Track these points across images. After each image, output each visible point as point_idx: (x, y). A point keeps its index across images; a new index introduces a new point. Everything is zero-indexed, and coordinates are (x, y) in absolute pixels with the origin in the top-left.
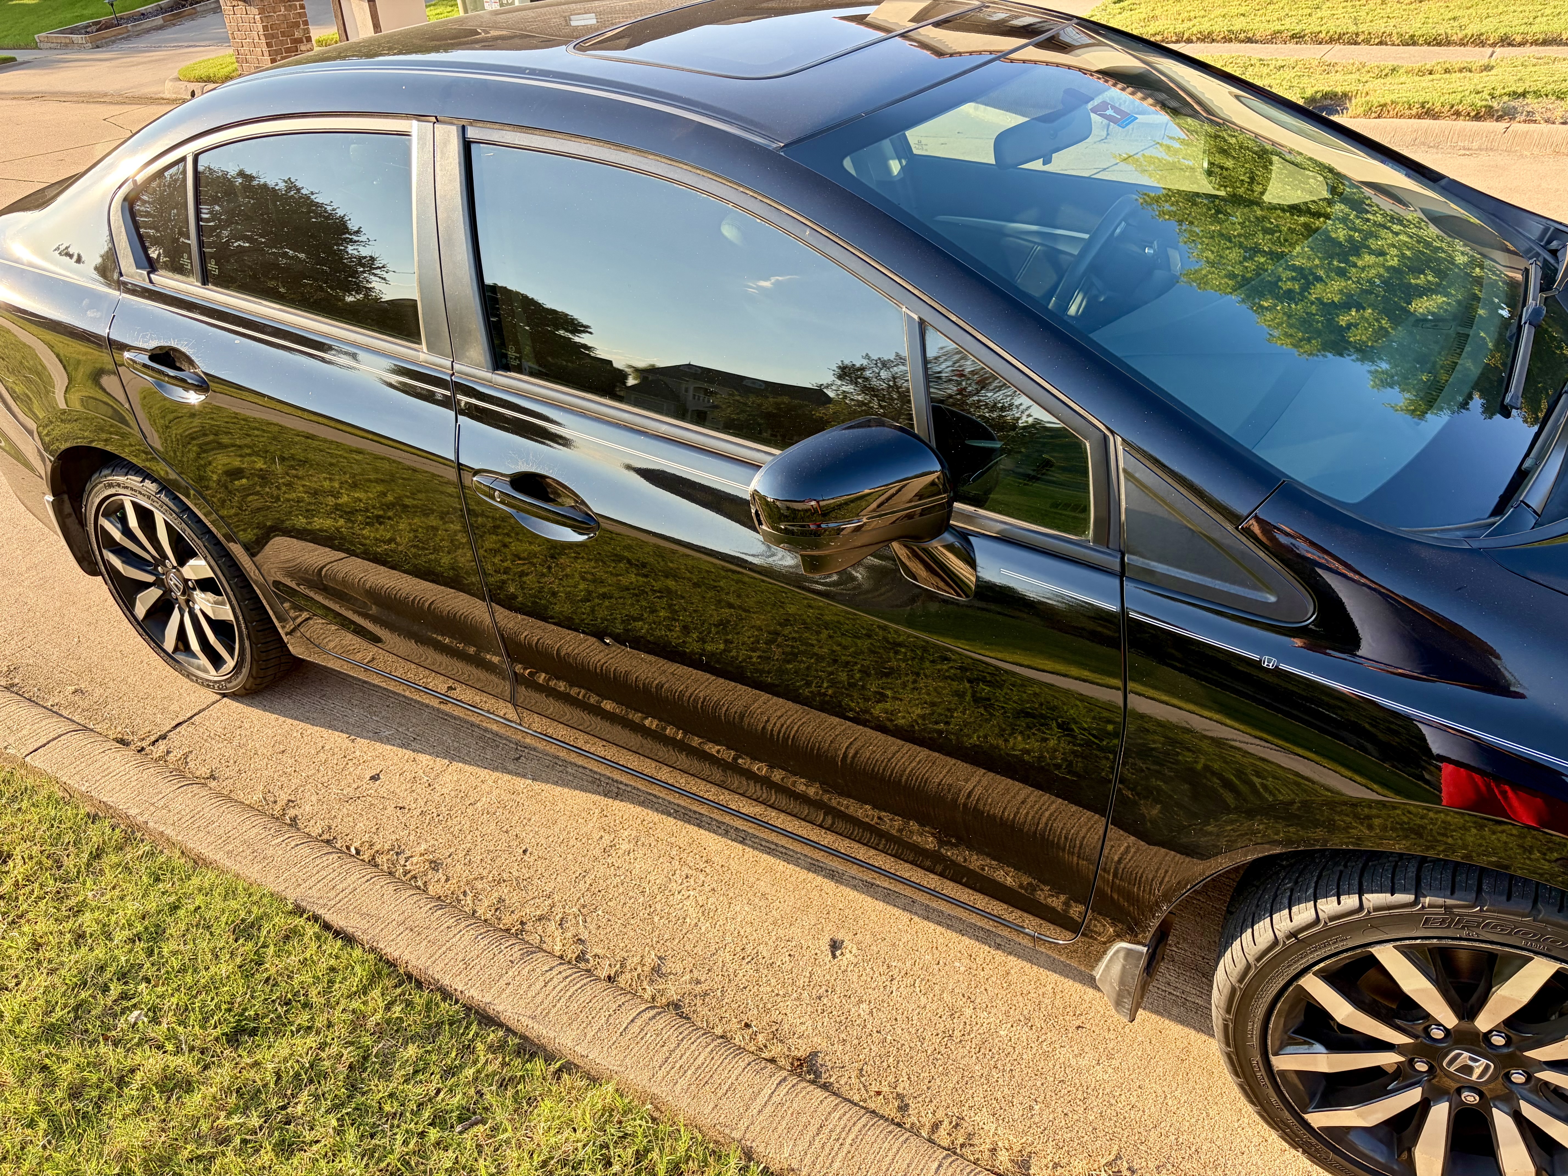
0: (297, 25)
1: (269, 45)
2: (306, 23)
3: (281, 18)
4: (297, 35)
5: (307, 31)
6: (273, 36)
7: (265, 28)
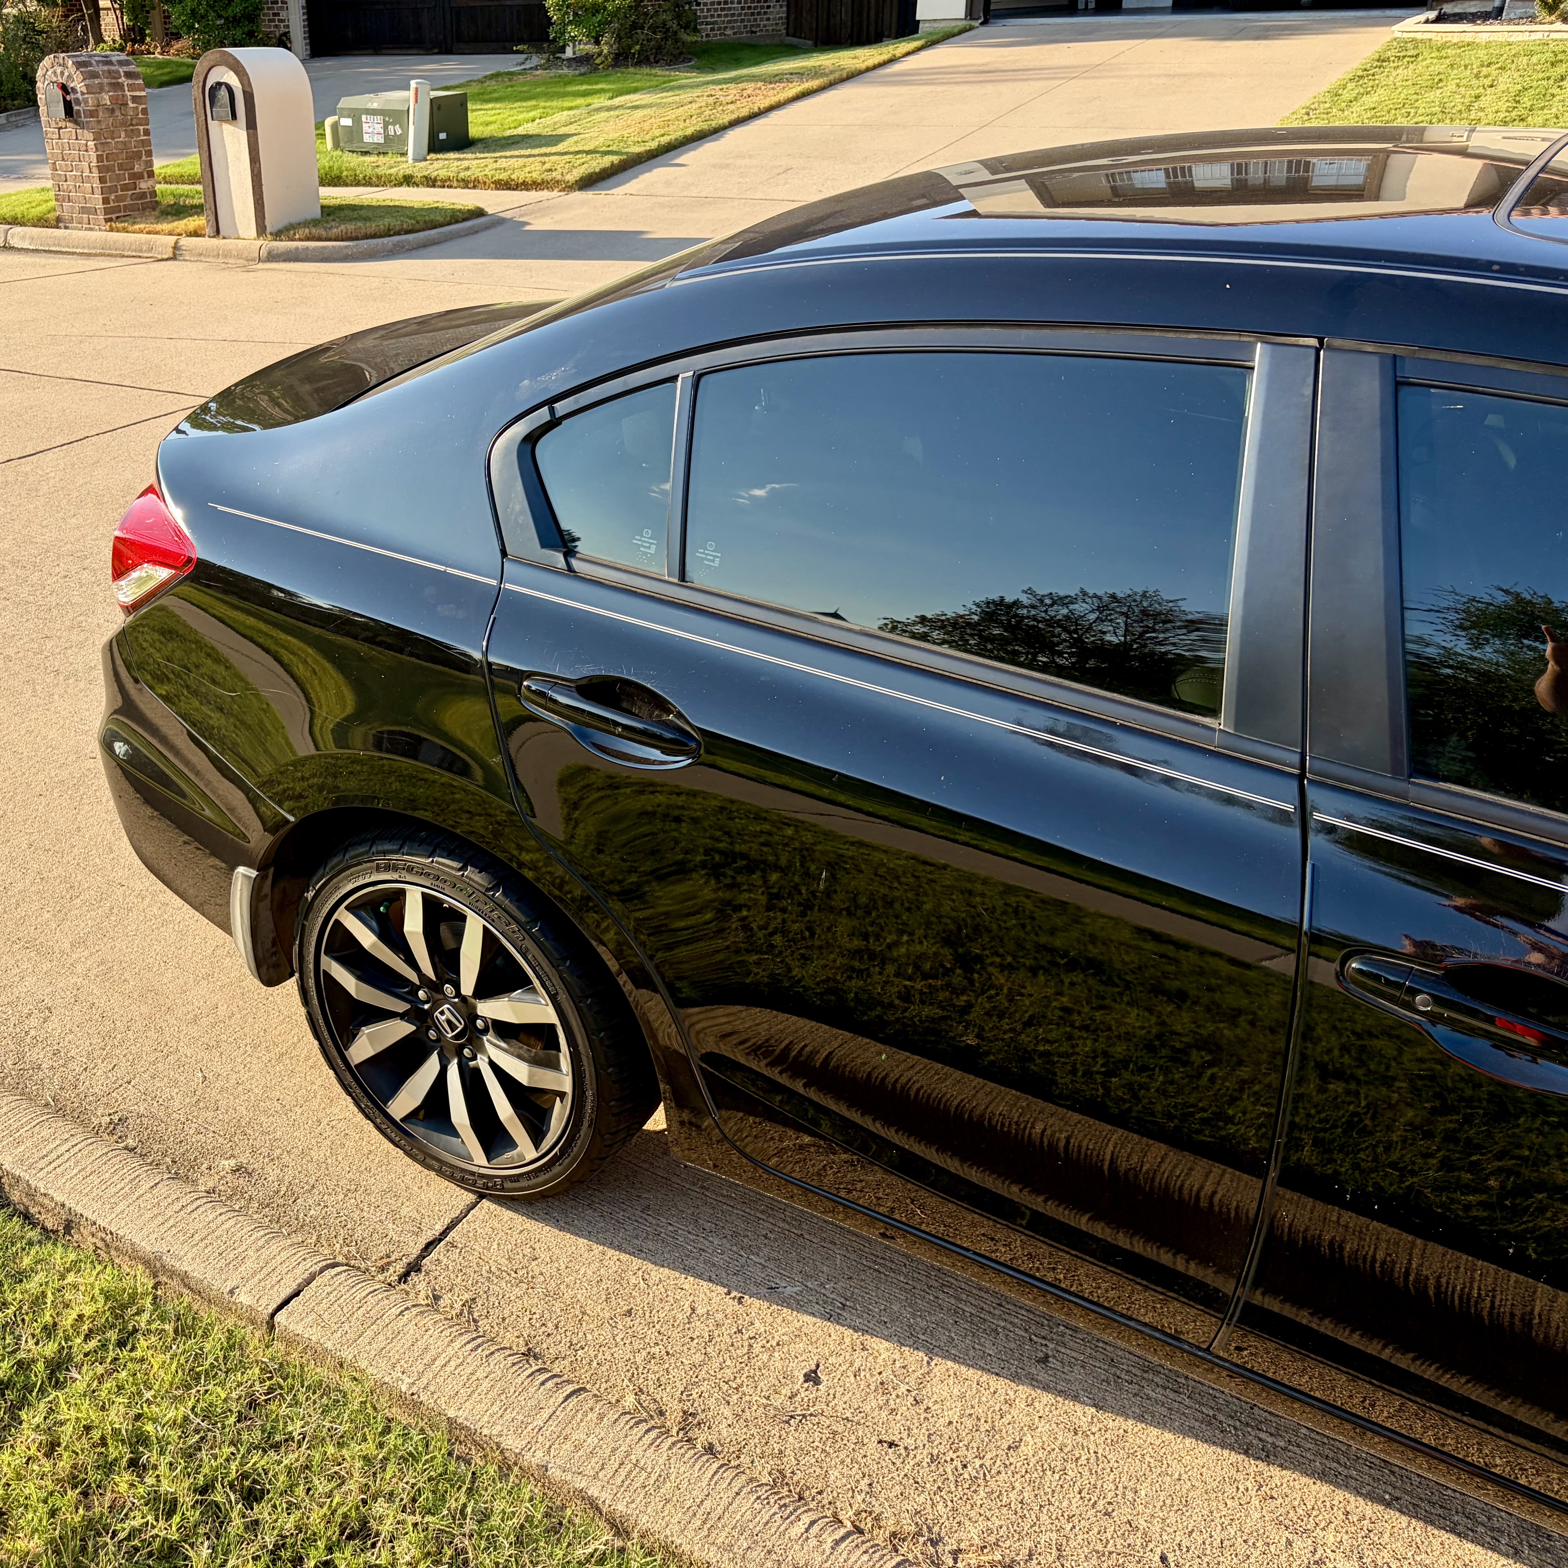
0: (138, 155)
1: (102, 180)
2: (149, 153)
3: (120, 146)
4: (137, 168)
5: (150, 164)
6: (108, 169)
7: (99, 158)
